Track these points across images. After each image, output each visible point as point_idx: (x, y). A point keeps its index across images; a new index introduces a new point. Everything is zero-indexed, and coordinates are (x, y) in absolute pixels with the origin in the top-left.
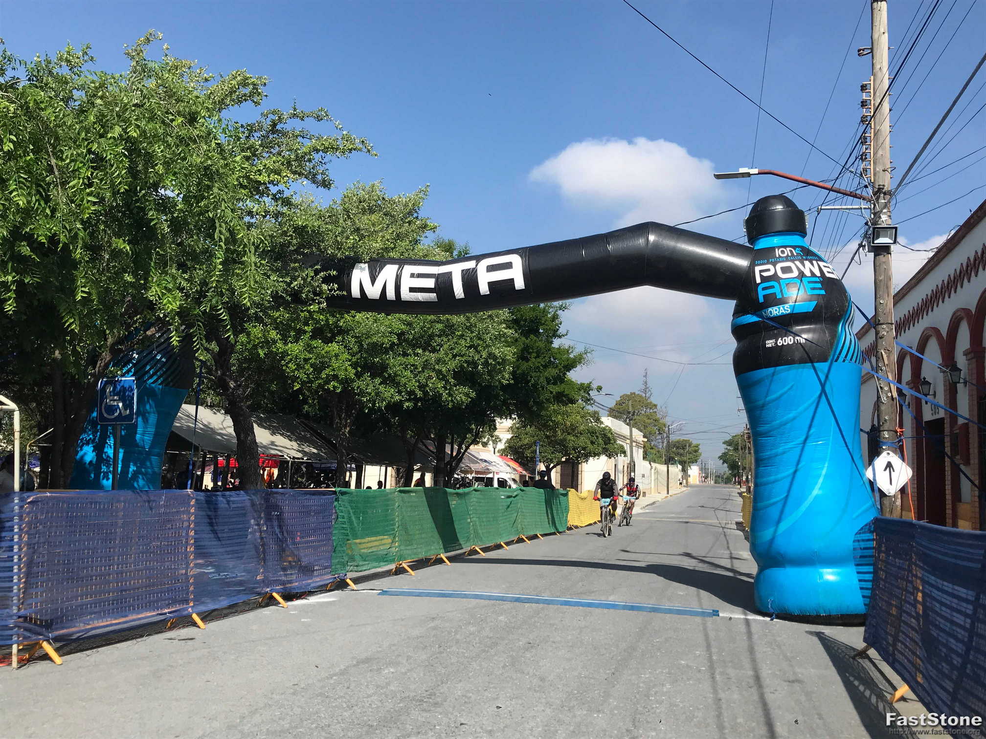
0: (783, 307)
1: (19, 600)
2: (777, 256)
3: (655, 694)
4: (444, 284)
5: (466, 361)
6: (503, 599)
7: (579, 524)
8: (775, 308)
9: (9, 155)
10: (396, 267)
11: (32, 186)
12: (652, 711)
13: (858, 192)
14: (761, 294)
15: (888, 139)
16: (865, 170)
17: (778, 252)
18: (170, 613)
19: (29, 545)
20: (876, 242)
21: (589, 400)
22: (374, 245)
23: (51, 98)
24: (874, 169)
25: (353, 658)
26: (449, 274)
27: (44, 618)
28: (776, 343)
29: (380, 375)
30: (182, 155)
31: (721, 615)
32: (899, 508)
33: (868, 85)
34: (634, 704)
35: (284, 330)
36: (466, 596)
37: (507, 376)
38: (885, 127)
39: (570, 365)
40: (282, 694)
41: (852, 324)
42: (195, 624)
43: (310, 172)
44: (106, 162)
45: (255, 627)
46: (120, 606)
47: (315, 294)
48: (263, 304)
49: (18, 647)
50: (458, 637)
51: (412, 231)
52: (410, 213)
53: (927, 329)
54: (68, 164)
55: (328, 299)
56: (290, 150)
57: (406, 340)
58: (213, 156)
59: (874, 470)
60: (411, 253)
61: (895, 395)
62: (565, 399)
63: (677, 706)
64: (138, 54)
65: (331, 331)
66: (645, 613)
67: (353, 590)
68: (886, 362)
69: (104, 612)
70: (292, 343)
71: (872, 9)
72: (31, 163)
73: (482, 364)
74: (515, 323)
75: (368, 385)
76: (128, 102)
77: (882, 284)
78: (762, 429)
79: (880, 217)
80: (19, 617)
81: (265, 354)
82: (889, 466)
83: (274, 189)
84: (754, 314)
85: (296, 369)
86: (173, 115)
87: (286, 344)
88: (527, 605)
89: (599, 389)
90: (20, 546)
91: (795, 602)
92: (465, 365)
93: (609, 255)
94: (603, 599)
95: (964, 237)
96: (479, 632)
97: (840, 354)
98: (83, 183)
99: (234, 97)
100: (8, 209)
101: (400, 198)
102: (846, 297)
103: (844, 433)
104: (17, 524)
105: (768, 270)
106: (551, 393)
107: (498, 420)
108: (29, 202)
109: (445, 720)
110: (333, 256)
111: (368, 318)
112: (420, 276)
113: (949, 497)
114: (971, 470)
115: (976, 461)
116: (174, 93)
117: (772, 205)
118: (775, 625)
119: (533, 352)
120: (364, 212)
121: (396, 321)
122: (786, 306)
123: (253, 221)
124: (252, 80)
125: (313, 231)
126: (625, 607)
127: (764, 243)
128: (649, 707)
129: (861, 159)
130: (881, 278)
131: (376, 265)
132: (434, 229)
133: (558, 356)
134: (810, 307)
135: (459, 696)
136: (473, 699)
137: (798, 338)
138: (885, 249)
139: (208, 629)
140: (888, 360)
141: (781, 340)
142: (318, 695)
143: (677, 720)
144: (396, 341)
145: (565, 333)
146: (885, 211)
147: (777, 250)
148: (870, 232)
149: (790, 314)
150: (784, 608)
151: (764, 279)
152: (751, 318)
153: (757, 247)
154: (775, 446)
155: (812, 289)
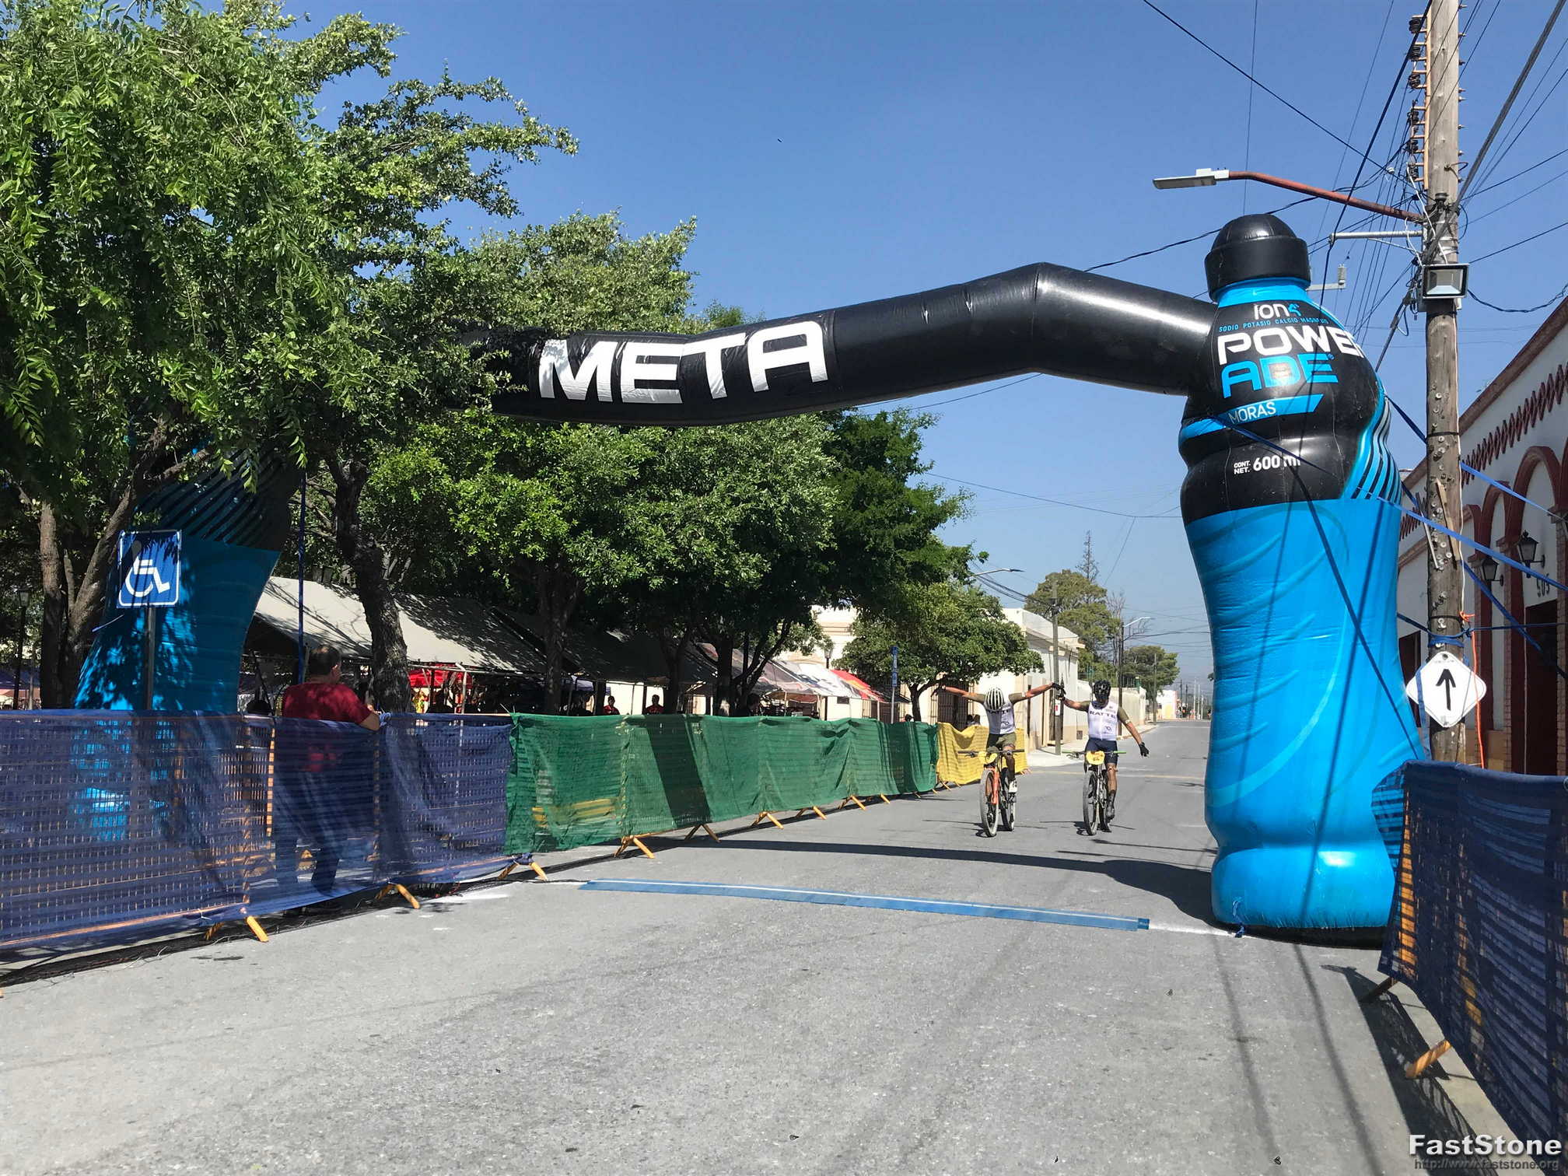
0: (1264, 405)
2: (1257, 318)
3: (994, 1058)
4: (692, 374)
5: (753, 511)
6: (786, 898)
7: (957, 782)
8: (1250, 407)
10: (615, 344)
13: (1402, 208)
14: (1227, 382)
15: (1455, 112)
16: (1415, 171)
17: (1258, 312)
18: (207, 914)
20: (1429, 293)
21: (966, 576)
24: (1431, 167)
25: (493, 992)
26: (701, 357)
28: (1251, 467)
29: (610, 533)
31: (1151, 926)
32: (1463, 747)
33: (1423, 23)
34: (951, 1075)
36: (724, 892)
37: (826, 536)
38: (1451, 93)
39: (935, 519)
40: (346, 1051)
41: (1385, 433)
42: (252, 935)
43: (475, 187)
45: (351, 940)
46: (116, 900)
47: (474, 389)
48: (383, 407)
50: (687, 958)
53: (1531, 450)
55: (496, 398)
57: (654, 474)
58: (266, 147)
59: (1419, 684)
61: (1460, 556)
62: (927, 574)
63: (1026, 1079)
65: (531, 459)
66: (1021, 923)
67: (543, 882)
68: (1444, 500)
70: (467, 478)
73: (782, 515)
76: (99, 45)
77: (1440, 364)
78: (1226, 613)
79: (1438, 250)
81: (421, 497)
82: (1446, 676)
84: (1215, 417)
85: (470, 523)
88: (823, 907)
89: (984, 557)
93: (968, 319)
94: (957, 900)
96: (725, 950)
97: (1361, 485)
101: (649, 239)
102: (1373, 386)
105: (1240, 342)
106: (904, 564)
107: (815, 608)
109: (609, 1098)
111: (590, 437)
112: (653, 360)
113: (1561, 734)
117: (1250, 230)
118: (1242, 946)
119: (873, 495)
121: (637, 442)
122: (1269, 402)
124: (371, 31)
125: (470, 283)
126: (989, 913)
127: (1233, 297)
128: (976, 1081)
129: (1408, 149)
130: (1439, 355)
131: (580, 342)
133: (913, 500)
134: (1310, 404)
135: (649, 1058)
136: (670, 1064)
137: (1287, 457)
138: (1446, 306)
139: (271, 944)
140: (1449, 495)
141: (1261, 461)
142: (405, 1054)
143: (1018, 1103)
144: (636, 474)
145: (927, 464)
146: (1444, 238)
147: (1256, 307)
148: (1421, 277)
149: (1275, 417)
150: (1260, 916)
151: (1232, 358)
152: (1210, 426)
153: (1224, 303)
154: (1248, 644)
155: (1314, 373)
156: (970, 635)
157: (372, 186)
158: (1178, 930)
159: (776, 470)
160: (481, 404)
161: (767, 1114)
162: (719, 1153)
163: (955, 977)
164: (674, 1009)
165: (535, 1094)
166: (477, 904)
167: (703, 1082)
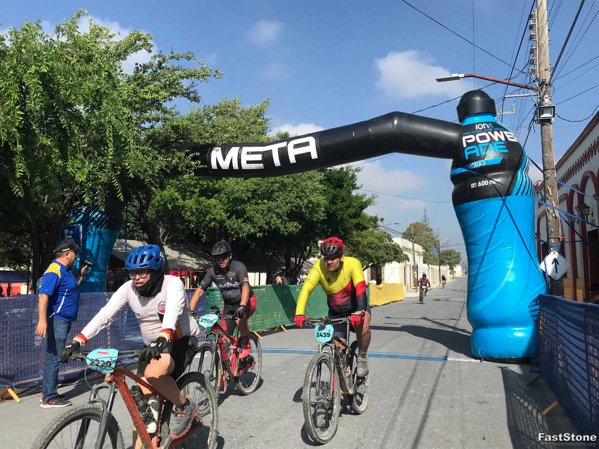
0: (481, 162)
2: (477, 129)
4: (267, 158)
8: (476, 163)
10: (238, 148)
13: (530, 85)
14: (467, 154)
15: (548, 49)
16: (534, 71)
17: (477, 127)
20: (541, 117)
21: (376, 227)
24: (539, 69)
26: (271, 151)
27: (9, 374)
28: (477, 185)
29: (243, 217)
31: (448, 359)
33: (534, 16)
35: (184, 191)
37: (322, 214)
38: (546, 42)
39: (363, 206)
41: (527, 170)
47: (187, 167)
51: (248, 125)
53: (586, 172)
54: (3, 91)
55: (195, 171)
57: (257, 195)
59: (545, 264)
61: (558, 214)
62: (361, 227)
64: (73, 24)
65: (211, 191)
66: (399, 359)
68: (551, 194)
70: (188, 199)
73: (305, 207)
77: (547, 143)
78: (471, 240)
79: (543, 100)
81: (172, 207)
82: (555, 261)
84: (463, 167)
85: (191, 216)
87: (184, 200)
89: (382, 220)
92: (294, 208)
93: (370, 134)
96: (287, 375)
97: (519, 190)
99: (133, 47)
101: (252, 107)
102: (522, 153)
103: (524, 241)
105: (471, 139)
106: (352, 223)
109: (241, 434)
110: (198, 143)
112: (253, 153)
117: (473, 97)
118: (482, 365)
119: (339, 199)
121: (250, 183)
122: (482, 160)
124: (143, 36)
125: (184, 129)
126: (387, 356)
127: (468, 121)
129: (530, 63)
130: (546, 140)
131: (226, 148)
133: (355, 200)
134: (498, 161)
135: (257, 418)
136: (264, 420)
137: (491, 181)
138: (548, 120)
140: (552, 192)
141: (481, 183)
144: (250, 196)
145: (360, 186)
146: (546, 96)
147: (476, 125)
148: (538, 111)
149: (485, 166)
150: (489, 354)
151: (468, 144)
152: (462, 170)
153: (464, 124)
154: (480, 252)
155: (499, 149)
156: (380, 249)
157: (146, 95)
158: (459, 360)
159: (302, 192)
160: (190, 173)
167: (277, 427)
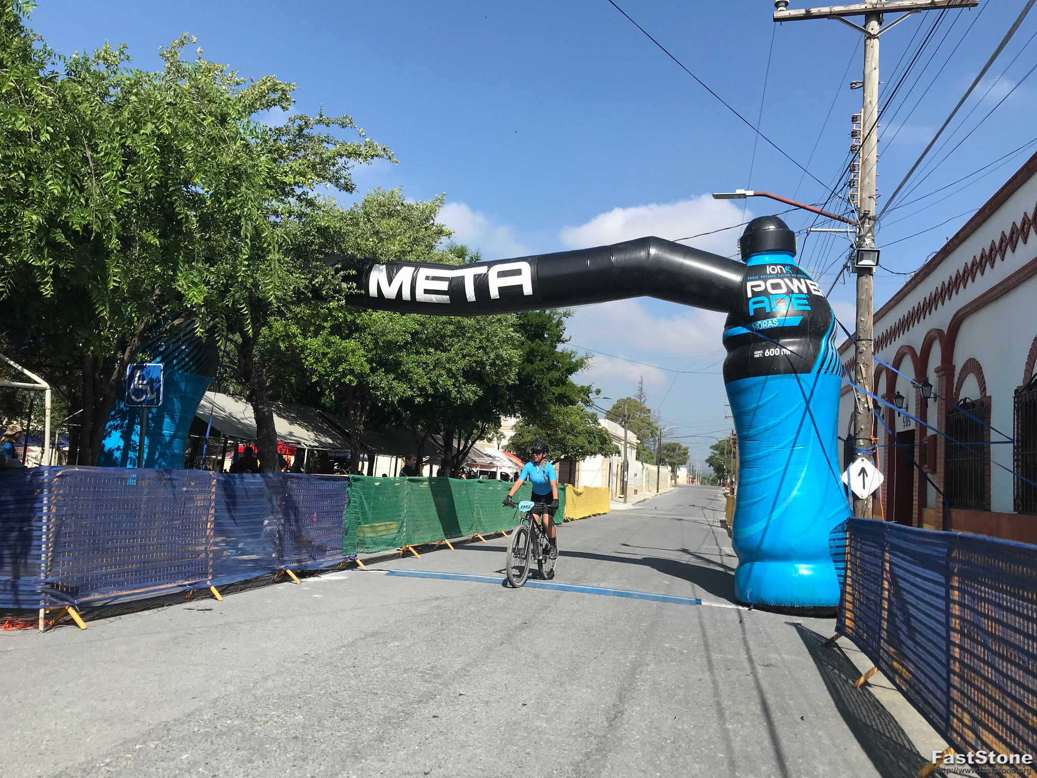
1: (47, 568)
3: (641, 672)
4: (456, 287)
5: (475, 362)
7: (575, 518)
8: (765, 321)
9: (46, 146)
10: (413, 269)
11: (67, 177)
12: (638, 688)
13: (846, 216)
14: (752, 307)
15: (875, 167)
16: (853, 196)
17: (769, 270)
18: (190, 585)
19: (57, 516)
20: (859, 263)
21: (588, 402)
22: (392, 247)
23: (87, 92)
24: (861, 196)
25: (360, 632)
26: (462, 278)
27: (70, 585)
28: (764, 354)
29: (394, 371)
30: (213, 154)
31: (703, 603)
32: (871, 509)
33: (858, 118)
34: (621, 681)
35: (305, 326)
36: (468, 579)
37: (513, 377)
38: (873, 157)
39: (572, 369)
40: (293, 662)
41: (834, 338)
42: (213, 596)
43: (334, 176)
44: (139, 156)
45: (269, 601)
46: (143, 576)
47: (335, 291)
48: (284, 300)
49: (45, 611)
50: (459, 615)
51: (429, 236)
52: (427, 220)
53: (902, 347)
54: (102, 157)
55: (347, 297)
56: (316, 154)
57: (419, 339)
58: (242, 157)
59: (849, 475)
60: (427, 257)
61: (871, 406)
63: (660, 684)
64: (173, 56)
65: (349, 328)
66: (633, 600)
67: (363, 570)
68: (864, 375)
69: (128, 581)
70: (311, 338)
71: (865, 46)
72: (68, 154)
73: (491, 365)
74: (521, 327)
75: (382, 380)
76: (162, 100)
77: (864, 302)
79: (864, 241)
80: (47, 583)
81: (285, 347)
82: (863, 471)
83: (298, 191)
84: (744, 326)
85: (314, 362)
86: (205, 115)
87: (306, 339)
89: (598, 392)
90: (49, 517)
91: (771, 594)
92: (474, 365)
93: (612, 267)
94: (595, 585)
95: (939, 263)
96: (479, 611)
97: (822, 365)
98: (117, 175)
99: (264, 101)
100: (44, 197)
101: (417, 205)
104: (46, 496)
105: (759, 286)
106: (554, 394)
107: (503, 418)
108: (64, 191)
110: (353, 256)
111: (384, 317)
112: (435, 278)
113: (915, 502)
114: (937, 479)
115: (942, 470)
116: (207, 94)
118: (753, 615)
119: (538, 355)
120: (383, 216)
121: (411, 321)
122: (774, 319)
123: (278, 220)
124: (282, 86)
125: (335, 232)
126: (615, 594)
127: (756, 260)
129: (850, 185)
130: (863, 297)
131: (393, 267)
132: (449, 235)
133: (560, 358)
136: (471, 672)
137: (783, 350)
138: (867, 271)
139: (225, 602)
140: (867, 373)
142: (327, 665)
143: (660, 697)
144: (409, 340)
145: (568, 338)
146: (869, 235)
148: (855, 254)
150: (762, 599)
151: (755, 294)
152: (741, 330)
153: (750, 264)
154: (759, 450)
155: (799, 305)
158: (717, 605)
161: (531, 700)
162: (513, 719)
163: (607, 629)
164: (462, 643)
165: (405, 687)
166: (331, 582)
167: (493, 683)
